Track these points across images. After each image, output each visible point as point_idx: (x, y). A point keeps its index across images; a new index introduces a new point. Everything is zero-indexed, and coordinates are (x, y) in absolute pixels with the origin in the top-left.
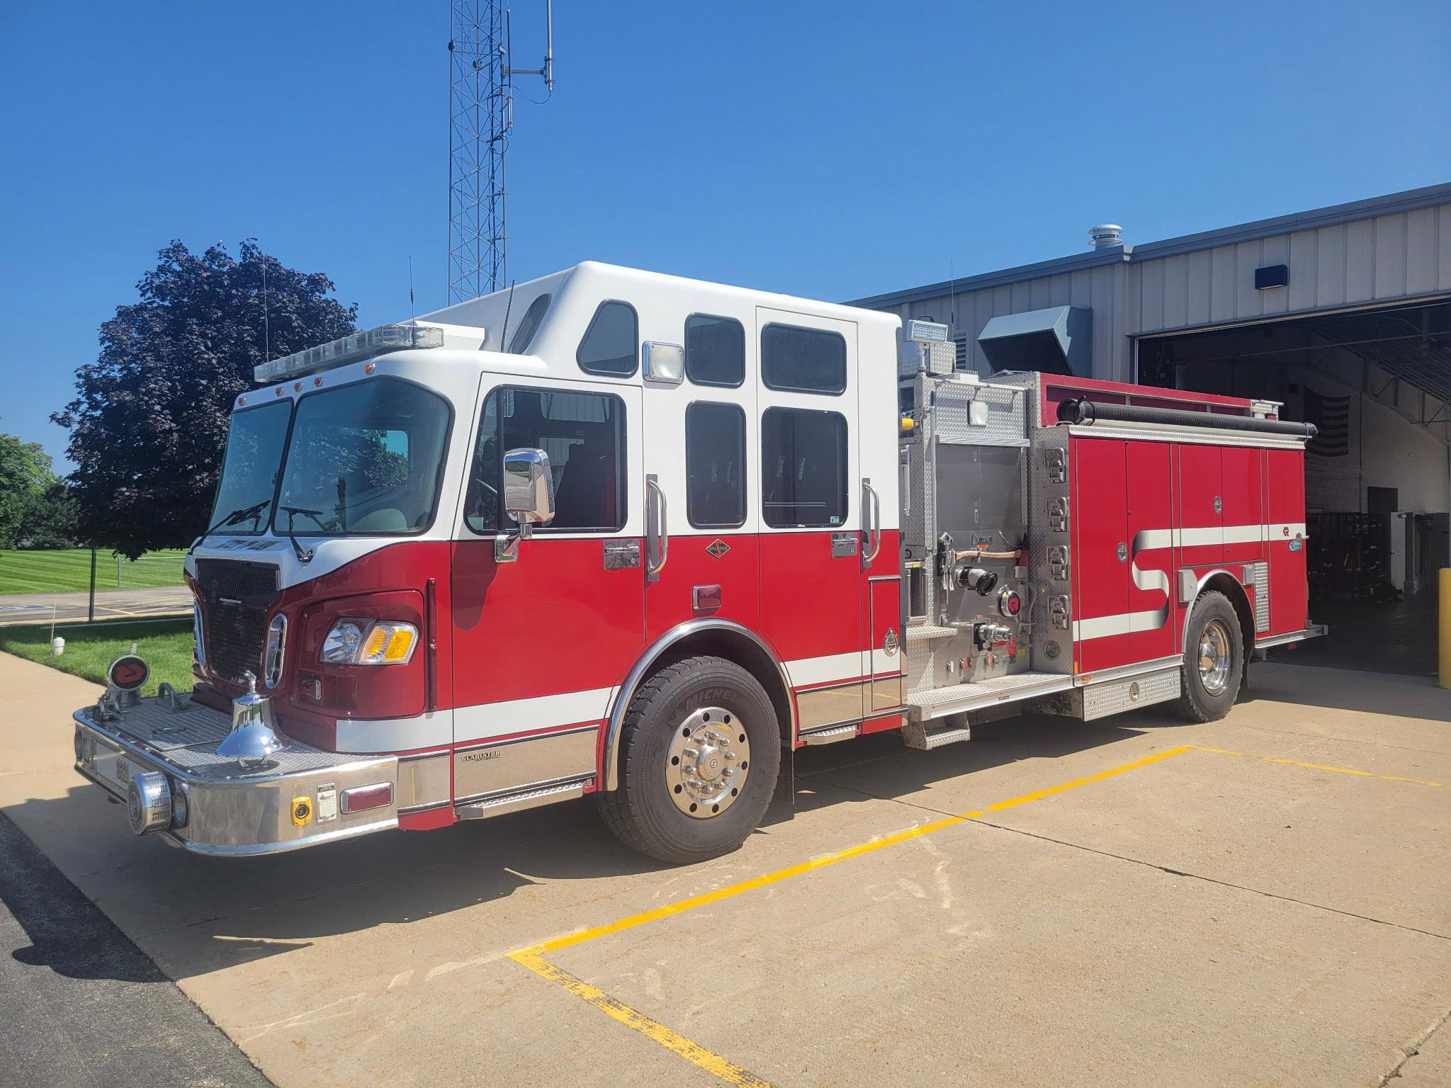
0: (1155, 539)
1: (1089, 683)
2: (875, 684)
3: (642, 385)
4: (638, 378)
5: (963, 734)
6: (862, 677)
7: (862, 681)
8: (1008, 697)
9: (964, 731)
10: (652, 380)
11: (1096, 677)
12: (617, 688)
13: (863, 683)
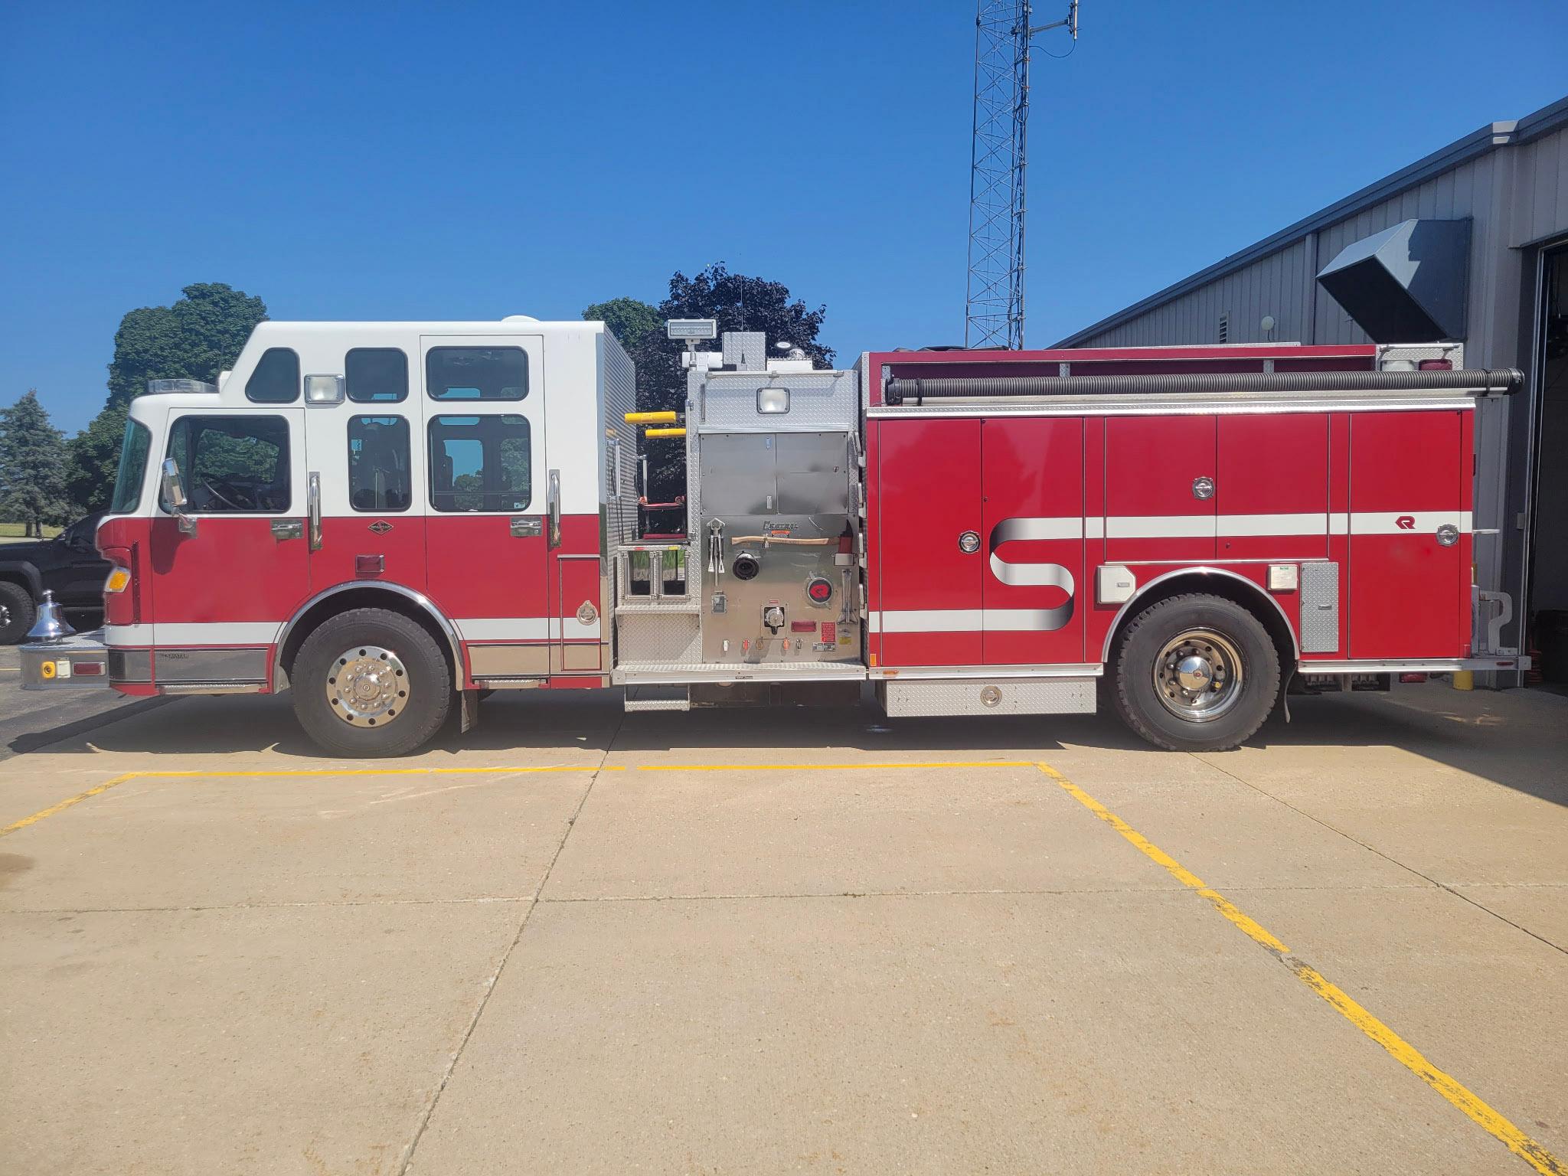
0: (1036, 529)
1: (897, 678)
2: (566, 647)
3: (304, 406)
4: (301, 401)
5: (684, 705)
6: (549, 640)
7: (549, 643)
8: (751, 677)
9: (684, 702)
10: (310, 402)
11: (904, 673)
12: (285, 623)
13: (550, 645)
